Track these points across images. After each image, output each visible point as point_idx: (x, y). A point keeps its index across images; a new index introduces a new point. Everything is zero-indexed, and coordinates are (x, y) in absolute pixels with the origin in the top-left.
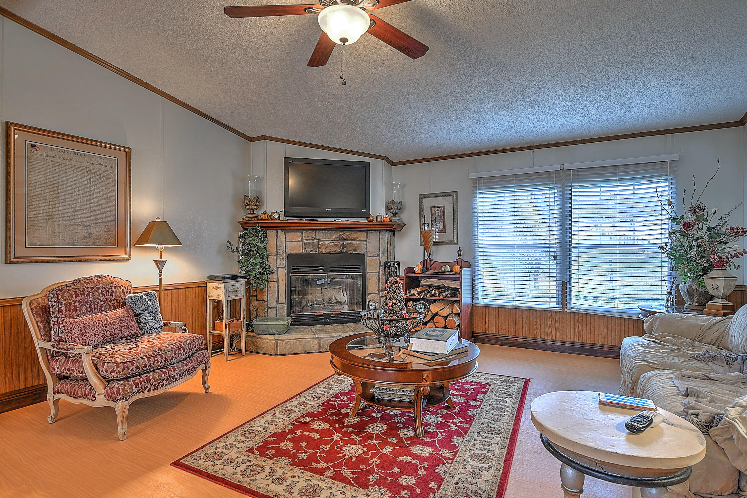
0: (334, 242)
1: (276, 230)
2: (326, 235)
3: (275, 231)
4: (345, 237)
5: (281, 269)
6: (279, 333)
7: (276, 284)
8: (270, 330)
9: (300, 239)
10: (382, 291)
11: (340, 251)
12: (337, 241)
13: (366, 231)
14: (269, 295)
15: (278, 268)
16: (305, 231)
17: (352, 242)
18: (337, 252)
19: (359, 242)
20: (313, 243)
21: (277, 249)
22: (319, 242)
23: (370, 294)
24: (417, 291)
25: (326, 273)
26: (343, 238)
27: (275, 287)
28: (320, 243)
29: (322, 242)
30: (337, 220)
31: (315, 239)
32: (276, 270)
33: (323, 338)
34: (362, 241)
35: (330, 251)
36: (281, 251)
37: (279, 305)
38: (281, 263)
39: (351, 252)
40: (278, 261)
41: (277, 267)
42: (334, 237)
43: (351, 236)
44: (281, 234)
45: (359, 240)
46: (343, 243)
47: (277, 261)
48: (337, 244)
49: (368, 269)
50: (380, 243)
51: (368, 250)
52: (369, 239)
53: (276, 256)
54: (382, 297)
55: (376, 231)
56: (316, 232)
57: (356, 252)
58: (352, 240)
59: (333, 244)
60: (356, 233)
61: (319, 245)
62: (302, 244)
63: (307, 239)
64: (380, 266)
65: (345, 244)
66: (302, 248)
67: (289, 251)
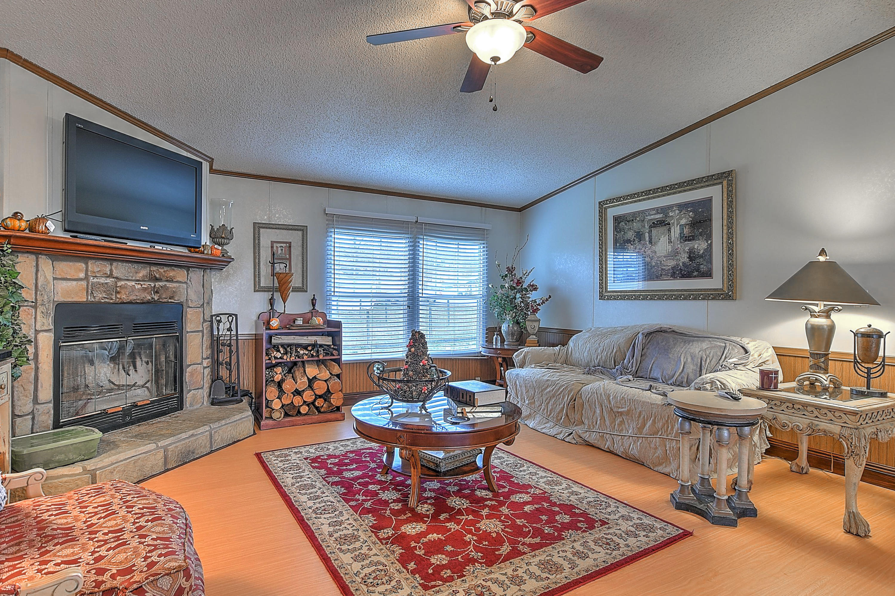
0: (142, 283)
1: (37, 253)
2: (129, 270)
3: (33, 257)
4: (157, 276)
5: (45, 334)
6: (85, 458)
7: (32, 364)
8: (62, 457)
9: (82, 275)
10: (205, 359)
11: (150, 298)
12: (145, 281)
13: (186, 268)
14: (16, 389)
15: (37, 332)
16: (94, 261)
17: (168, 284)
18: (145, 300)
19: (177, 285)
20: (106, 283)
21: (36, 293)
22: (116, 282)
23: (190, 365)
24: (280, 353)
25: (124, 337)
26: (155, 276)
27: (30, 371)
28: (119, 284)
29: (123, 283)
30: (156, 247)
31: (111, 276)
32: (33, 335)
33: (170, 445)
34: (181, 282)
35: (135, 298)
36: (46, 297)
37: (37, 406)
38: (45, 322)
39: (165, 300)
40: (38, 318)
41: (36, 330)
42: (141, 275)
43: (166, 275)
44: (45, 264)
45: (177, 282)
46: (155, 285)
47: (35, 318)
48: (145, 286)
49: (189, 326)
50: (203, 287)
51: (189, 297)
52: (190, 280)
53: (35, 307)
54: (206, 367)
55: (199, 268)
56: (111, 265)
57: (173, 301)
58: (167, 281)
59: (139, 286)
60: (173, 270)
61: (116, 287)
62: (87, 285)
63: (96, 276)
64: (204, 321)
65: (158, 288)
66: (87, 292)
67: (60, 298)
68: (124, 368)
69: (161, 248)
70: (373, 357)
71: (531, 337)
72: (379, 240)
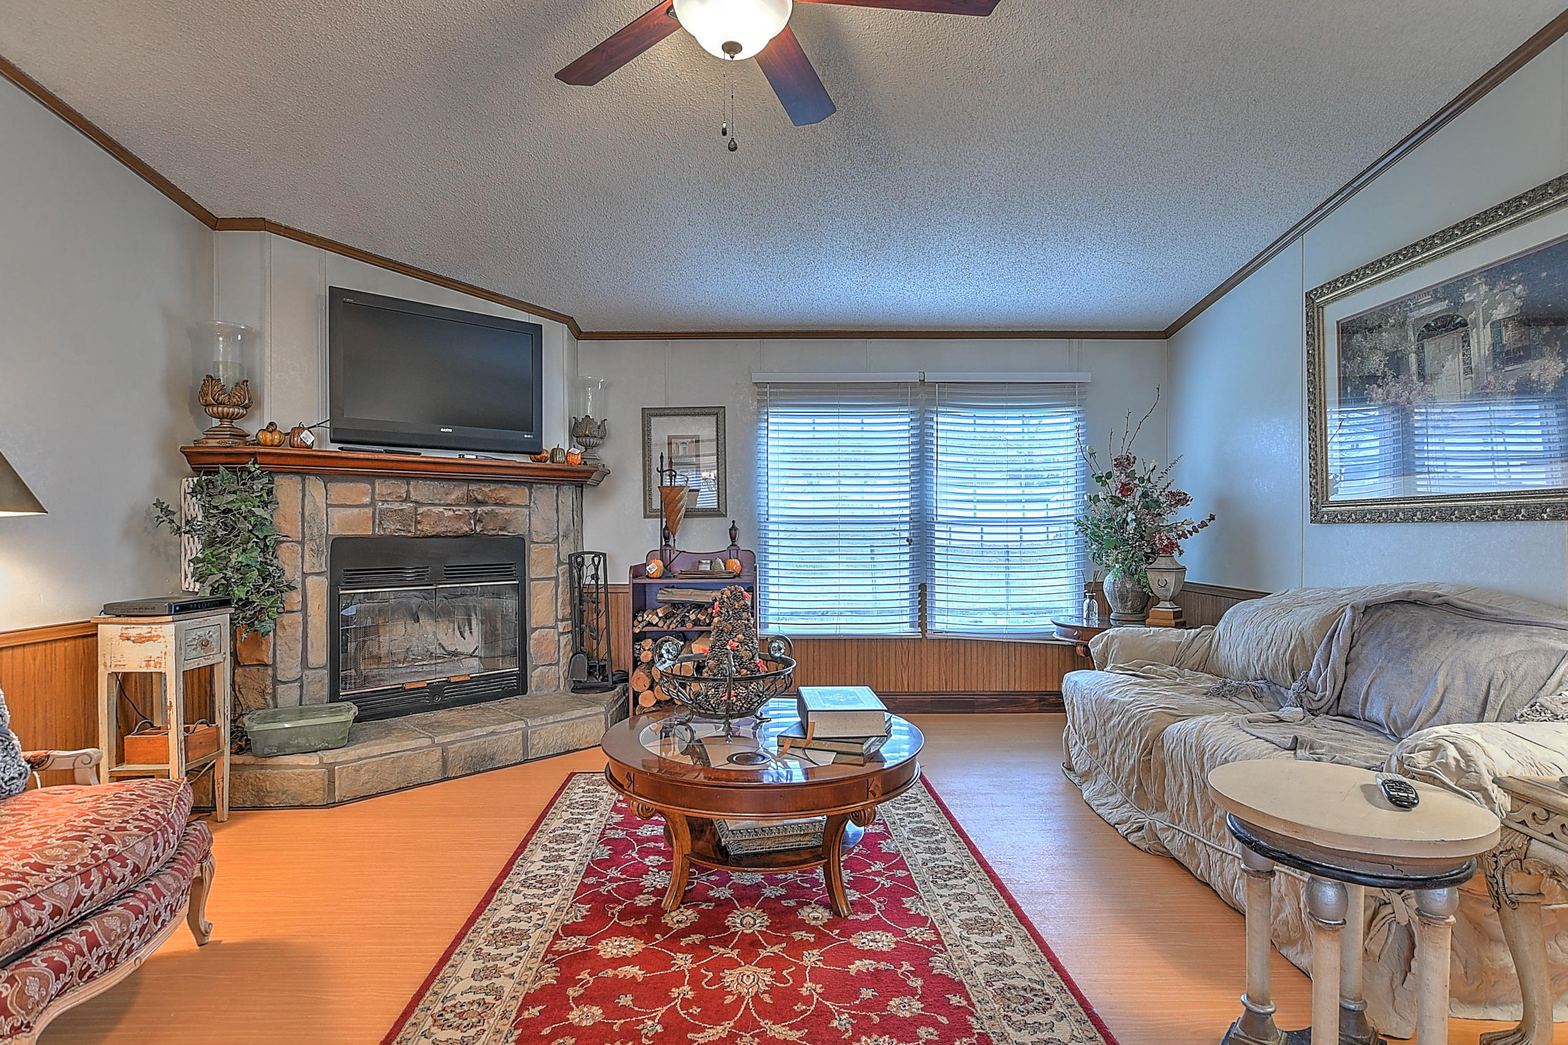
0: (454, 508)
1: (302, 474)
2: (435, 491)
3: (298, 479)
4: (480, 497)
5: (315, 578)
6: (330, 746)
7: (299, 617)
8: (302, 741)
9: (367, 500)
10: (562, 620)
11: (467, 529)
12: (461, 505)
13: (528, 485)
14: (278, 648)
15: (305, 575)
16: (382, 480)
17: (497, 509)
18: (460, 533)
19: (513, 509)
20: (401, 510)
21: (303, 525)
22: (416, 508)
23: (536, 629)
24: (657, 616)
25: (431, 585)
26: (476, 498)
27: (296, 625)
28: (420, 510)
29: (425, 509)
30: (466, 456)
31: (407, 499)
32: (300, 580)
33: (453, 742)
34: (519, 506)
35: (443, 529)
36: (316, 530)
37: (307, 672)
38: (316, 562)
39: (494, 532)
40: (307, 557)
41: (303, 573)
42: (453, 497)
43: (494, 495)
44: (315, 487)
45: (512, 505)
46: (476, 512)
47: (303, 557)
48: (460, 513)
49: (534, 571)
50: (557, 512)
51: (532, 527)
52: (534, 502)
53: (302, 543)
54: (563, 633)
55: (550, 484)
56: (408, 484)
57: (506, 534)
58: (496, 504)
59: (451, 513)
60: (506, 487)
61: (416, 515)
62: (374, 513)
63: (386, 501)
64: (560, 563)
65: (481, 515)
66: (374, 522)
67: (336, 531)
68: (459, 628)
69: (475, 457)
70: (843, 631)
71: (1161, 604)
72: (859, 421)
